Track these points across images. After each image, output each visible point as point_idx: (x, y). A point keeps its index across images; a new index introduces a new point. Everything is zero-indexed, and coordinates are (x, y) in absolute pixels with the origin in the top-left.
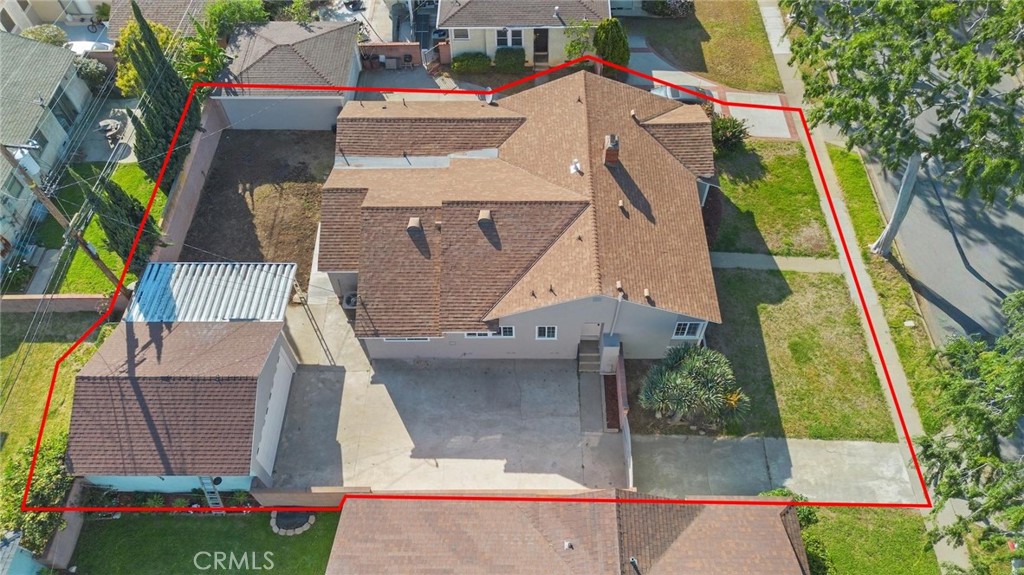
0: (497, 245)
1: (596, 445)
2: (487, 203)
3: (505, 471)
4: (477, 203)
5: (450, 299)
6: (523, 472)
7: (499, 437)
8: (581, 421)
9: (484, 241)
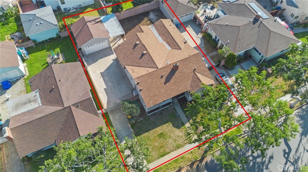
0: (140, 58)
1: (117, 102)
2: (148, 51)
3: (104, 89)
4: (147, 49)
5: (126, 58)
6: (105, 91)
7: (110, 85)
8: (121, 97)
9: (140, 56)
